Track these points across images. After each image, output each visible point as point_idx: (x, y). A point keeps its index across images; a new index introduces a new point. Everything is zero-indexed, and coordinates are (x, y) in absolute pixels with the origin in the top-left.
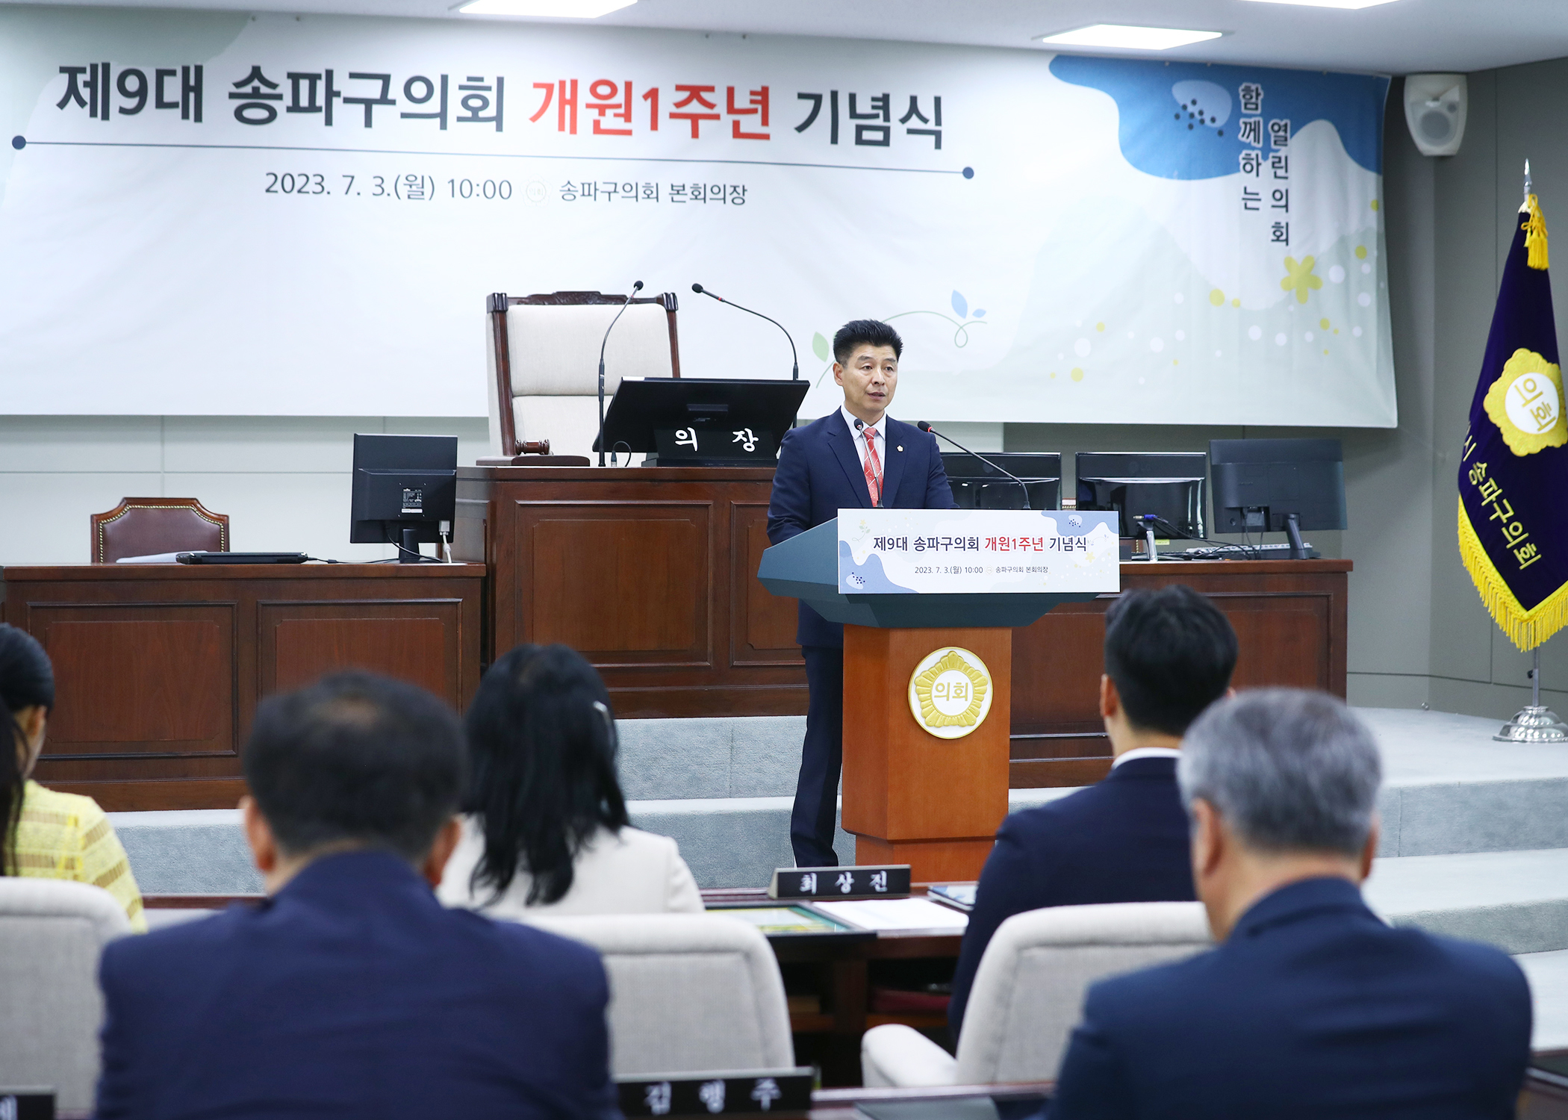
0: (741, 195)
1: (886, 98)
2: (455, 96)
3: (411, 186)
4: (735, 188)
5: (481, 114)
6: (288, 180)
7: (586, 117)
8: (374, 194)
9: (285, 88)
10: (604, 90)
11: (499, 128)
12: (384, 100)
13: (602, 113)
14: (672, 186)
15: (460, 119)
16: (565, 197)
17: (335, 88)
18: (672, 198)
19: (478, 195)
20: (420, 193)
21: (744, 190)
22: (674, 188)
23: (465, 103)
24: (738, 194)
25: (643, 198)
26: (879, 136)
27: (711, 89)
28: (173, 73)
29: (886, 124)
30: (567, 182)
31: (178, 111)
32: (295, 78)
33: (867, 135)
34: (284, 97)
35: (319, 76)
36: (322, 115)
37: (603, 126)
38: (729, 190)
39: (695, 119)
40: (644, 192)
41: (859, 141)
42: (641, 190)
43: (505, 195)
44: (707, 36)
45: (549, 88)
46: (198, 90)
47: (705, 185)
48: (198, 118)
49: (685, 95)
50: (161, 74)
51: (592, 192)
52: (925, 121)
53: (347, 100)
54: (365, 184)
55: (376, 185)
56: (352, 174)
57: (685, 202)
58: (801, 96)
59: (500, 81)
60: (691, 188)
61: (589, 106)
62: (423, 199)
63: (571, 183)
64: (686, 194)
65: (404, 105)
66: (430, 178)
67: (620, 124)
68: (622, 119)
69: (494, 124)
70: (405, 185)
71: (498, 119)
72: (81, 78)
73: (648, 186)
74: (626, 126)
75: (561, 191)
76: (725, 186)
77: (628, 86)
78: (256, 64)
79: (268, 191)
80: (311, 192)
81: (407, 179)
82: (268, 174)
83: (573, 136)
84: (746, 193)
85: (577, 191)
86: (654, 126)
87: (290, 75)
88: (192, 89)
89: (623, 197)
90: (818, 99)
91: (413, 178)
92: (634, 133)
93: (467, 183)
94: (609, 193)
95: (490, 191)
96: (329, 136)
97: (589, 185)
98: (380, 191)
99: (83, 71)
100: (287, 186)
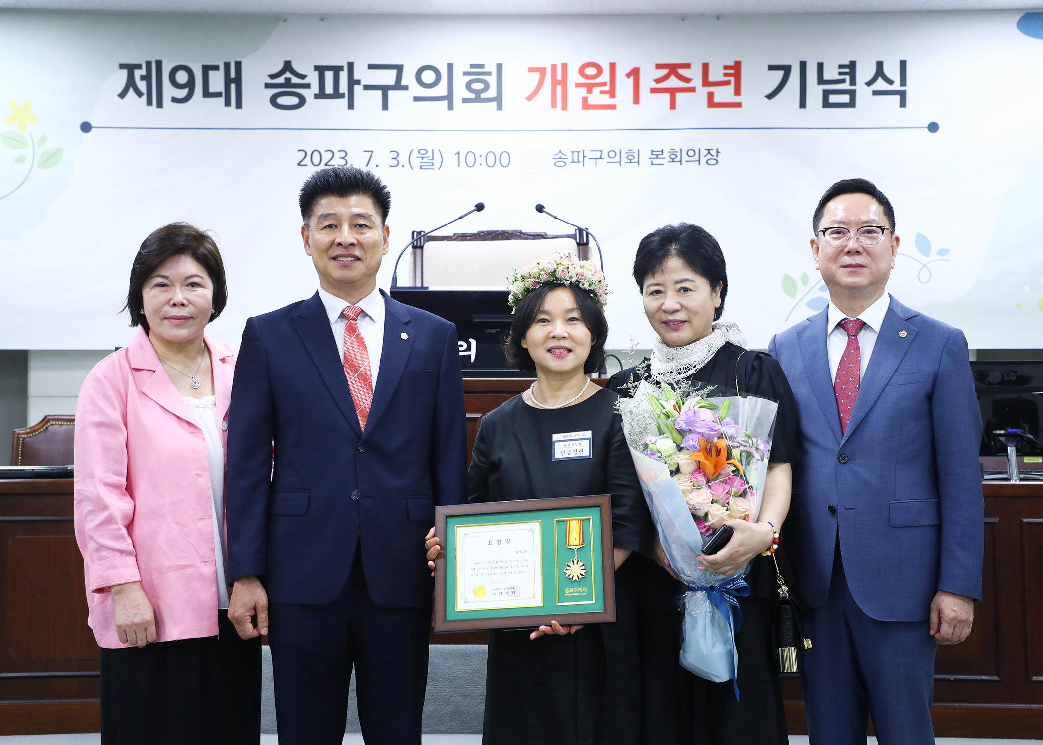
0: (715, 157)
1: (852, 65)
2: (460, 81)
3: (423, 158)
5: (483, 96)
6: (316, 154)
7: (575, 95)
8: (390, 166)
9: (313, 78)
10: (591, 71)
11: (499, 107)
12: (399, 86)
13: (590, 91)
14: (652, 151)
15: (465, 101)
16: (557, 164)
17: (356, 77)
18: (652, 162)
19: (481, 165)
20: (431, 164)
21: (718, 152)
22: (654, 153)
23: (468, 86)
24: (713, 156)
25: (626, 163)
26: (845, 99)
27: (687, 66)
28: (216, 68)
29: (853, 88)
30: (559, 151)
31: (222, 100)
32: (321, 70)
33: (834, 99)
34: (312, 86)
35: (341, 68)
36: (345, 101)
37: (590, 102)
38: (705, 153)
39: (673, 92)
40: (627, 158)
41: (827, 104)
42: (624, 156)
43: (505, 163)
44: (684, 20)
45: (542, 71)
46: (238, 81)
47: (681, 150)
48: (239, 105)
49: (664, 72)
50: (206, 69)
51: (581, 159)
52: (890, 82)
53: (366, 88)
54: (382, 157)
55: (392, 159)
56: (371, 149)
57: (663, 165)
58: (772, 68)
59: (499, 66)
60: (669, 152)
61: (578, 85)
62: (433, 169)
63: (562, 151)
64: (664, 158)
65: (416, 90)
66: (439, 150)
67: (606, 100)
68: (608, 96)
69: (494, 104)
70: (417, 157)
71: (498, 100)
72: (138, 73)
73: (630, 152)
74: (611, 102)
75: (553, 159)
76: (699, 149)
77: (613, 66)
78: (288, 59)
79: (299, 165)
81: (419, 151)
82: (299, 151)
83: (564, 112)
84: (719, 154)
85: (567, 159)
86: (636, 100)
87: (317, 68)
88: (233, 81)
89: (608, 162)
90: (787, 69)
91: (425, 152)
92: (618, 107)
93: (470, 155)
94: (596, 159)
95: (491, 161)
96: (351, 118)
97: (578, 152)
98: (395, 163)
99: (139, 67)
100: (316, 161)
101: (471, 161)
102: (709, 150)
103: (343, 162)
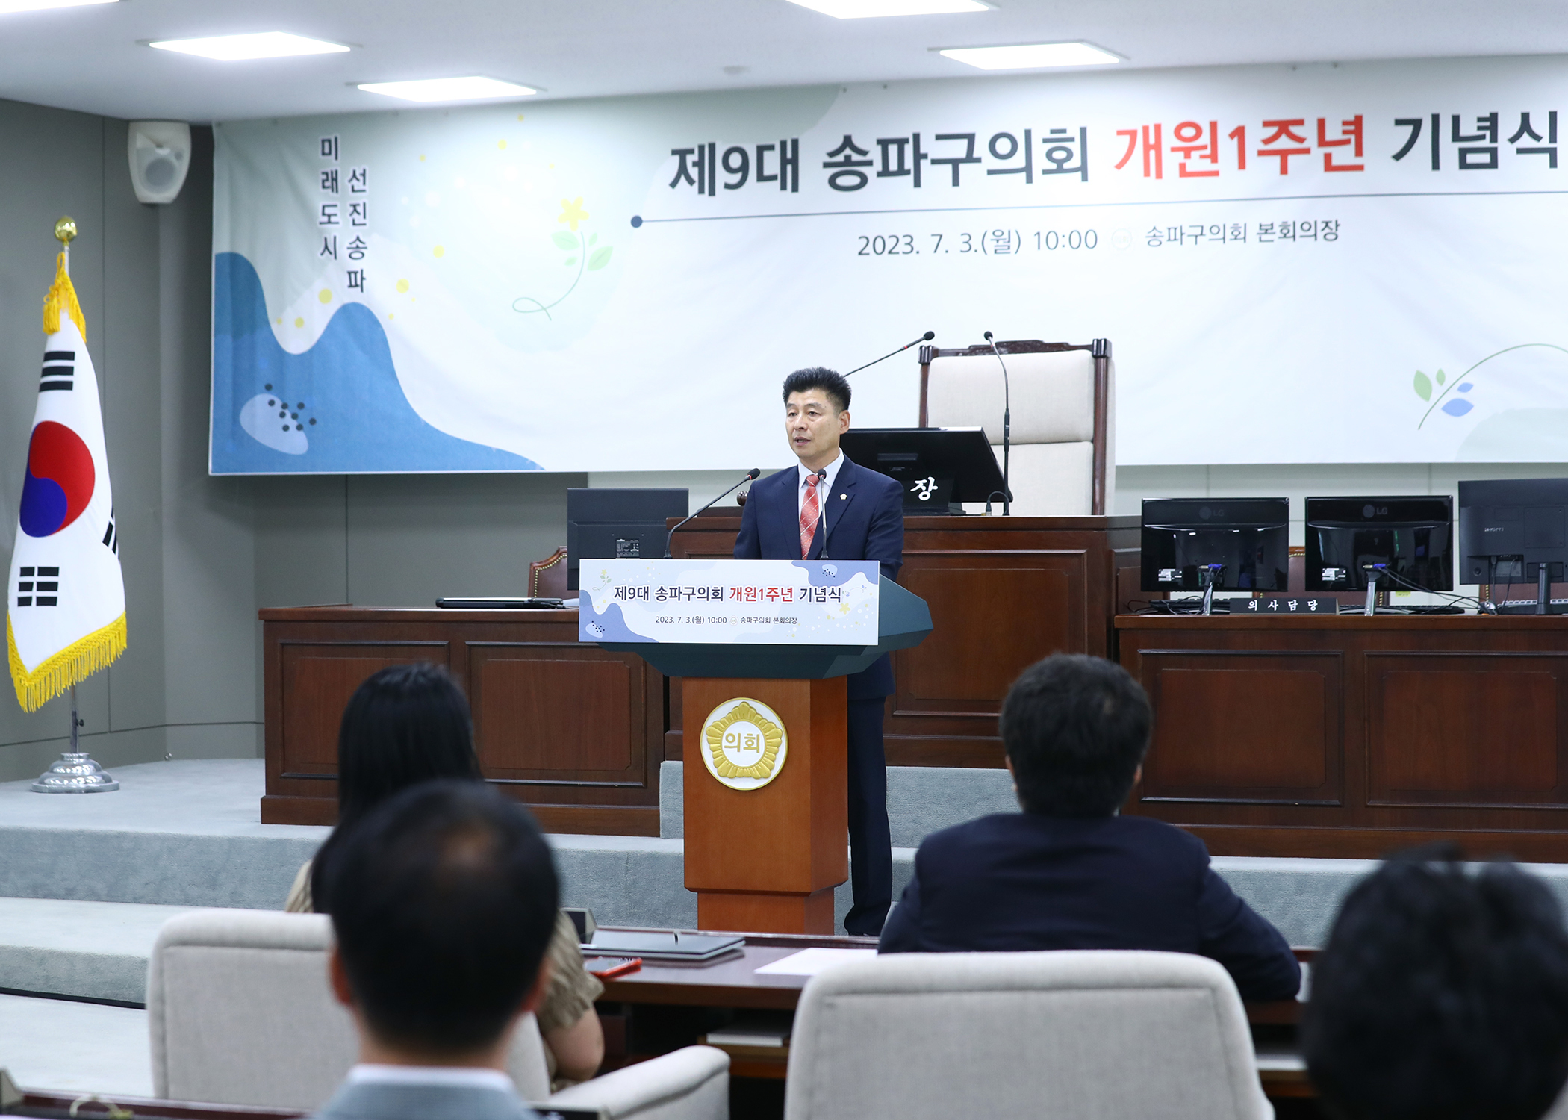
0: (1334, 231)
1: (1493, 118)
2: (1039, 150)
3: (998, 241)
4: (1327, 223)
5: (1066, 166)
6: (879, 242)
7: (1171, 161)
8: (962, 251)
9: (875, 154)
10: (1189, 132)
11: (1085, 178)
12: (970, 158)
13: (1188, 156)
14: (1261, 226)
15: (1045, 172)
16: (1151, 243)
17: (922, 151)
18: (1260, 238)
19: (1063, 246)
20: (1007, 248)
21: (1337, 225)
22: (1263, 228)
23: (1049, 155)
24: (1330, 229)
25: (1231, 240)
26: (1485, 158)
27: (1300, 122)
28: (772, 148)
29: (1493, 145)
30: (1152, 228)
31: (777, 183)
32: (884, 144)
33: (1471, 158)
34: (874, 163)
35: (906, 141)
36: (910, 178)
37: (1189, 169)
38: (1321, 226)
39: (1284, 154)
40: (1232, 234)
41: (1464, 165)
42: (1228, 231)
43: (1091, 243)
44: (1293, 68)
45: (1133, 134)
46: (795, 162)
47: (1294, 223)
48: (795, 188)
49: (1273, 130)
50: (761, 150)
51: (1178, 236)
52: (1538, 138)
53: (934, 162)
54: (953, 241)
55: (964, 242)
56: (940, 233)
57: (1272, 241)
58: (1399, 123)
59: (1083, 131)
60: (1280, 226)
61: (1174, 149)
62: (1009, 252)
63: (1157, 228)
64: (1274, 233)
65: (990, 162)
66: (1017, 231)
67: (1207, 165)
68: (1208, 160)
69: (1078, 175)
70: (992, 240)
71: (1083, 169)
72: (690, 159)
73: (1236, 227)
74: (1213, 167)
75: (1147, 237)
76: (1316, 222)
77: (1214, 126)
78: (848, 134)
79: (860, 253)
80: (901, 253)
81: (993, 233)
82: (860, 239)
83: (1159, 181)
84: (1339, 227)
85: (1163, 236)
86: (1242, 165)
87: (880, 142)
88: (789, 161)
89: (1210, 240)
90: (1416, 124)
91: (1000, 233)
92: (1220, 173)
93: (1052, 237)
94: (1196, 236)
95: (1075, 243)
96: (918, 197)
97: (1176, 229)
98: (968, 248)
99: (691, 151)
100: (879, 249)
101: (1052, 244)
102: (1328, 220)
103: (909, 249)
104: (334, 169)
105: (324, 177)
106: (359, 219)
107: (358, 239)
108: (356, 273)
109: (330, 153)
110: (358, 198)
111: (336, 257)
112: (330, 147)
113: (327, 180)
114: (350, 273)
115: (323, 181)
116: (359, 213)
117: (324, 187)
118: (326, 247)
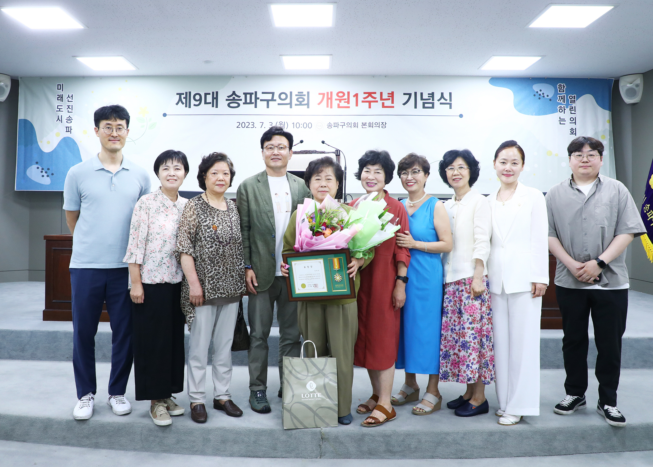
1: (433, 94)
2: (294, 98)
3: (281, 125)
5: (302, 103)
6: (243, 123)
7: (335, 103)
9: (243, 97)
10: (341, 95)
11: (308, 107)
12: (273, 100)
13: (340, 102)
14: (362, 123)
15: (296, 105)
16: (328, 127)
17: (258, 97)
18: (362, 127)
19: (302, 127)
21: (386, 124)
23: (297, 100)
24: (384, 125)
25: (353, 127)
26: (431, 105)
27: (375, 93)
28: (209, 94)
29: (433, 102)
30: (329, 123)
31: (211, 104)
32: (245, 94)
33: (426, 105)
34: (242, 100)
35: (253, 93)
36: (254, 105)
37: (341, 105)
38: (381, 124)
39: (370, 102)
40: (354, 125)
41: (424, 107)
42: (352, 125)
43: (310, 127)
44: (373, 77)
45: (324, 94)
46: (217, 98)
47: (373, 123)
48: (217, 107)
49: (367, 95)
50: (206, 94)
51: (337, 126)
52: (446, 100)
53: (261, 100)
54: (267, 125)
56: (263, 122)
57: (366, 128)
58: (404, 94)
59: (308, 93)
60: (368, 123)
61: (336, 100)
64: (366, 125)
65: (279, 101)
66: (287, 122)
67: (346, 105)
68: (347, 103)
69: (306, 106)
71: (308, 105)
72: (183, 96)
73: (355, 123)
74: (348, 105)
75: (327, 125)
76: (379, 123)
77: (349, 93)
78: (234, 90)
79: (237, 127)
80: (249, 128)
82: (237, 123)
83: (331, 109)
85: (332, 125)
86: (357, 105)
88: (215, 98)
89: (347, 127)
90: (410, 95)
91: (282, 123)
92: (350, 107)
93: (298, 124)
94: (342, 126)
95: (305, 126)
96: (256, 111)
97: (336, 123)
99: (183, 94)
100: (243, 126)
101: (298, 126)
102: (383, 123)
103: (253, 126)
104: (62, 94)
105: (58, 96)
106: (70, 110)
107: (69, 116)
108: (69, 127)
109: (60, 89)
110: (70, 104)
111: (62, 122)
112: (60, 87)
113: (59, 97)
114: (66, 127)
115: (58, 98)
116: (70, 109)
117: (58, 100)
118: (58, 119)
